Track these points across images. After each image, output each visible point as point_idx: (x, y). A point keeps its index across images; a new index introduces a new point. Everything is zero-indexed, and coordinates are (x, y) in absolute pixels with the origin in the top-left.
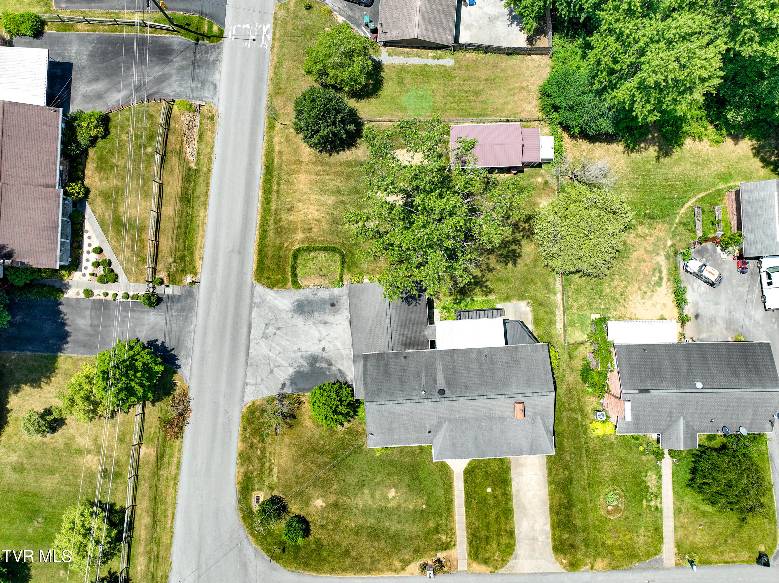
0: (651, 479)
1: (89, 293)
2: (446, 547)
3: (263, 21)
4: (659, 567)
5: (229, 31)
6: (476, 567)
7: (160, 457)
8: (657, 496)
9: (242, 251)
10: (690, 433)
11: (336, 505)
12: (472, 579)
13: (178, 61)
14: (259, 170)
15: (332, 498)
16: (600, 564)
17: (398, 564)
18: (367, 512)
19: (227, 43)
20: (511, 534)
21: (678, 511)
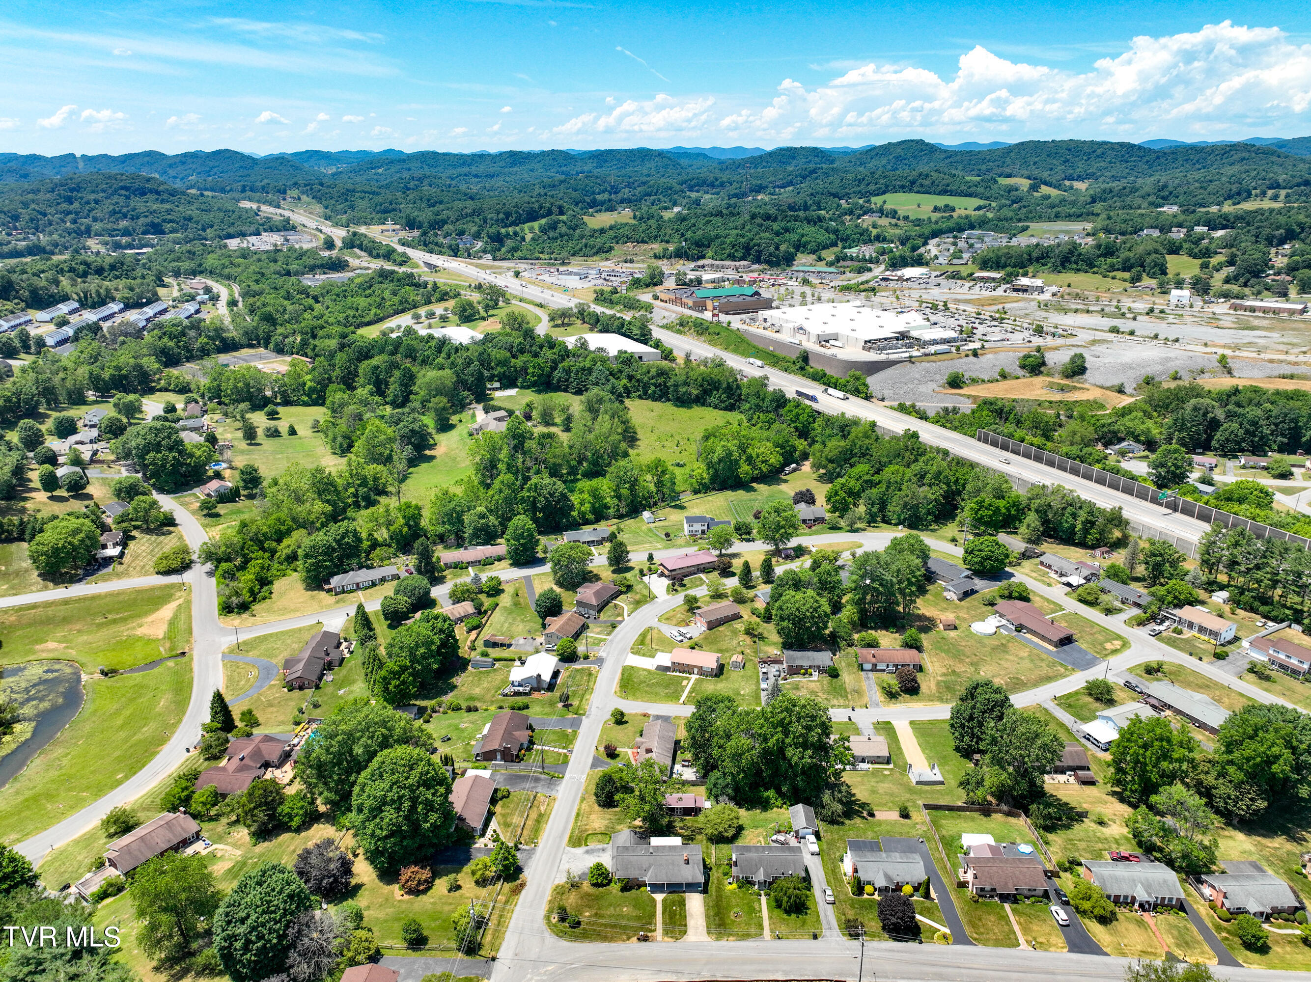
0: (756, 905)
1: (486, 845)
2: (651, 931)
3: (582, 773)
4: (763, 939)
5: (567, 776)
6: (666, 939)
7: (507, 902)
8: (760, 911)
9: (561, 837)
10: (766, 874)
11: (596, 914)
12: (664, 944)
13: (542, 783)
14: (574, 814)
15: (594, 912)
16: (731, 938)
17: (625, 937)
18: (610, 916)
19: (565, 780)
20: (686, 925)
21: (770, 918)
